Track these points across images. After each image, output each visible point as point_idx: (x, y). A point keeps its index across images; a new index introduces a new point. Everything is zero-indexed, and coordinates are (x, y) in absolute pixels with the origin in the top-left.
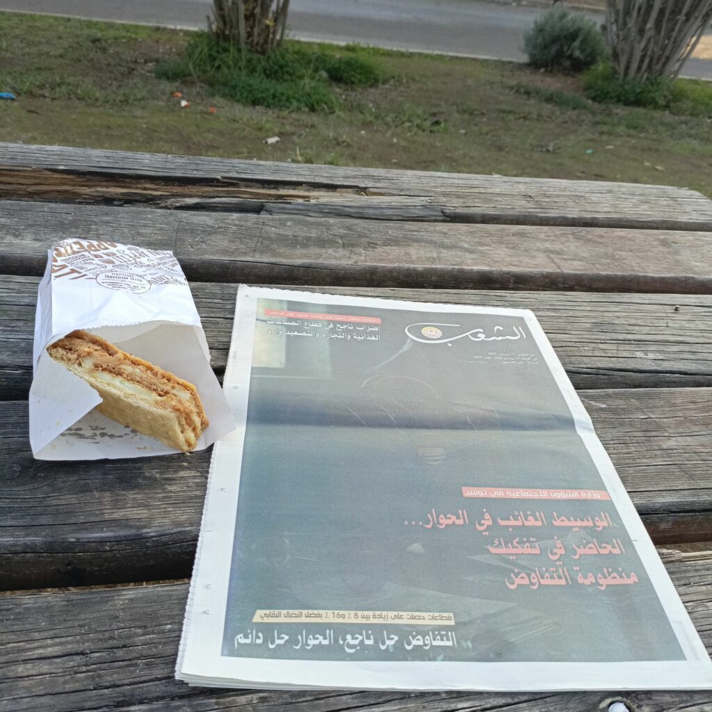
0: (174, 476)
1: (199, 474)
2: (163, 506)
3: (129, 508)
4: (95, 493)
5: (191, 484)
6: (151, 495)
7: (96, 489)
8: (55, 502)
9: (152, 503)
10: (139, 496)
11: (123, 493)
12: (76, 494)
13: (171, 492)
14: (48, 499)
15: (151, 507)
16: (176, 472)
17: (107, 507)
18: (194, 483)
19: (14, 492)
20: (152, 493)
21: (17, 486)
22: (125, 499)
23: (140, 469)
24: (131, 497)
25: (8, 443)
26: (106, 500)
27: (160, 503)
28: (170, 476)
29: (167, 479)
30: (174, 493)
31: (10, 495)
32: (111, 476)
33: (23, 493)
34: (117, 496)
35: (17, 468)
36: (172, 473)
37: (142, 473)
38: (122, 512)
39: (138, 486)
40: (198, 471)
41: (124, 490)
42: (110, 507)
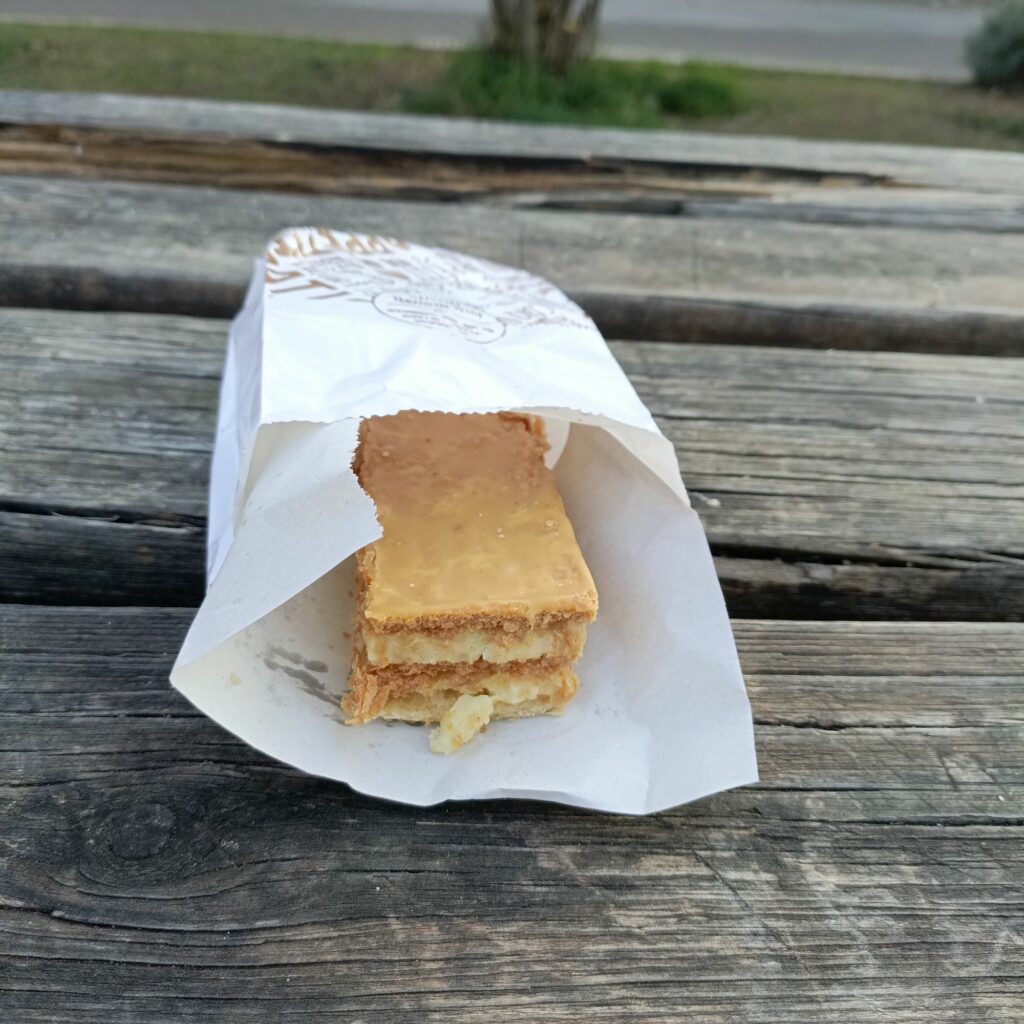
0: (627, 874)
1: (704, 871)
2: (616, 993)
3: (504, 992)
4: (395, 925)
5: (687, 909)
6: (570, 945)
7: (395, 907)
8: (270, 954)
9: (578, 980)
10: (534, 947)
11: (479, 929)
12: (335, 923)
13: (629, 935)
14: (249, 939)
15: (576, 996)
16: (630, 858)
17: (436, 985)
18: (697, 904)
19: (146, 907)
20: (570, 936)
21: (159, 882)
22: (488, 956)
23: (521, 843)
24: (507, 946)
25: (144, 733)
26: (428, 955)
27: (602, 979)
28: (617, 872)
29: (609, 884)
30: (641, 938)
31: (136, 916)
32: (438, 864)
33: (175, 909)
34: (464, 940)
35: (162, 820)
36: (621, 861)
37: (529, 855)
38: (483, 1009)
39: (523, 907)
40: (699, 859)
41: (481, 917)
42: (445, 986)
